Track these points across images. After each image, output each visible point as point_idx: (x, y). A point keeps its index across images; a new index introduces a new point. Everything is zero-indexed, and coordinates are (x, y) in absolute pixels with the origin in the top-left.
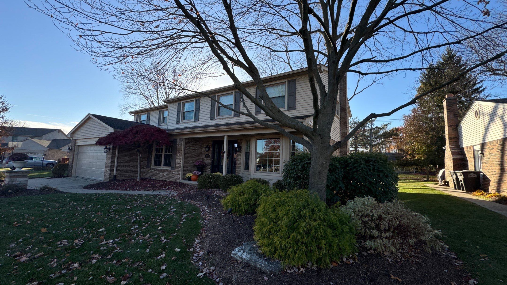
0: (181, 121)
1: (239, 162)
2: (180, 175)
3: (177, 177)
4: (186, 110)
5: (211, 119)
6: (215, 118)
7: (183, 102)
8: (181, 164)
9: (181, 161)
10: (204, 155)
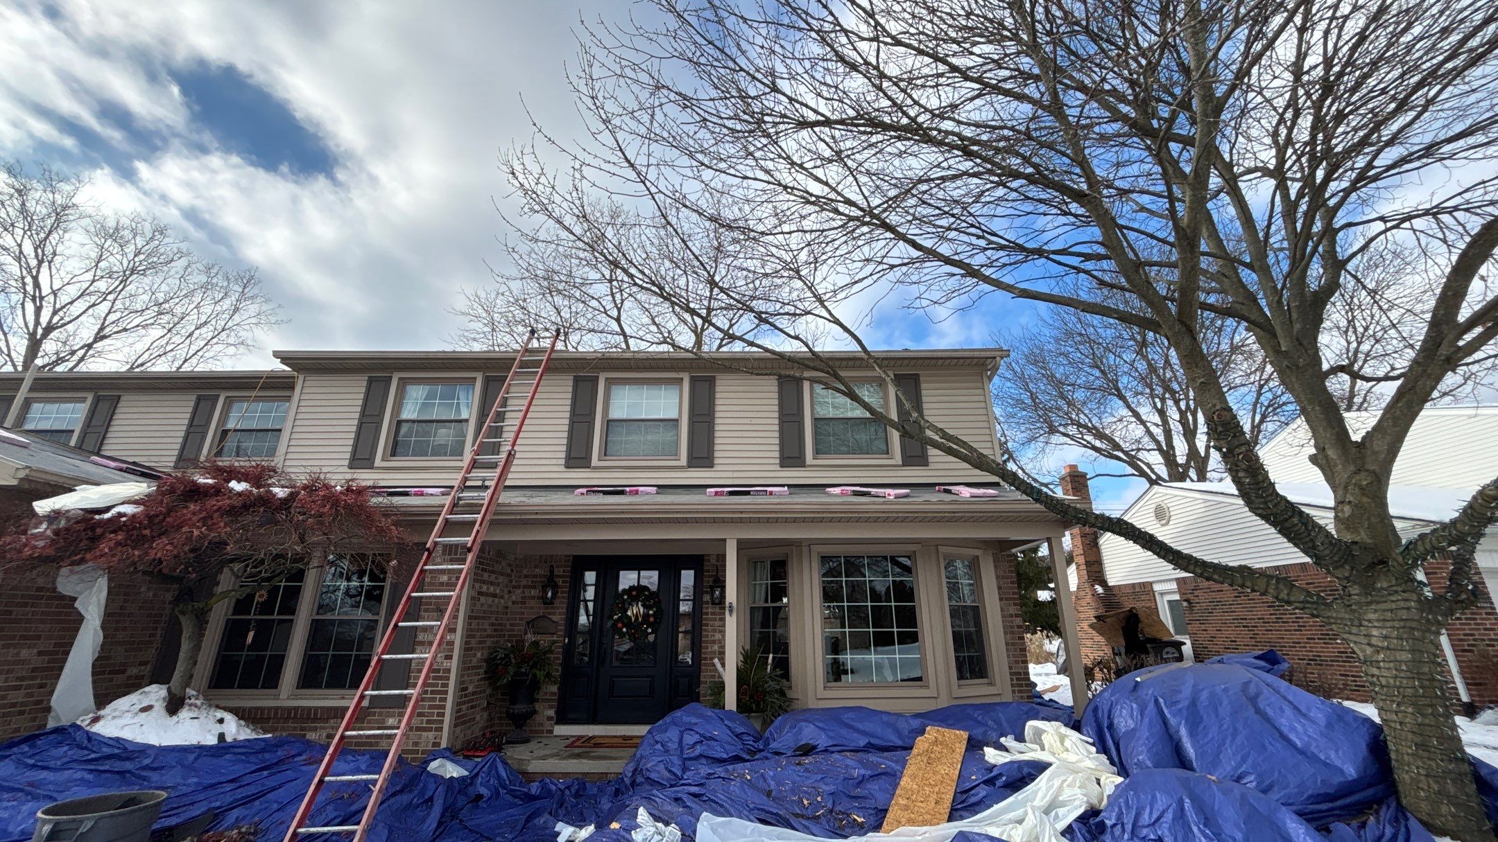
0: (383, 460)
1: (716, 647)
2: (441, 729)
3: (416, 744)
4: (409, 413)
5: (567, 466)
6: (595, 461)
7: (400, 379)
8: (449, 671)
9: (449, 657)
10: (521, 619)
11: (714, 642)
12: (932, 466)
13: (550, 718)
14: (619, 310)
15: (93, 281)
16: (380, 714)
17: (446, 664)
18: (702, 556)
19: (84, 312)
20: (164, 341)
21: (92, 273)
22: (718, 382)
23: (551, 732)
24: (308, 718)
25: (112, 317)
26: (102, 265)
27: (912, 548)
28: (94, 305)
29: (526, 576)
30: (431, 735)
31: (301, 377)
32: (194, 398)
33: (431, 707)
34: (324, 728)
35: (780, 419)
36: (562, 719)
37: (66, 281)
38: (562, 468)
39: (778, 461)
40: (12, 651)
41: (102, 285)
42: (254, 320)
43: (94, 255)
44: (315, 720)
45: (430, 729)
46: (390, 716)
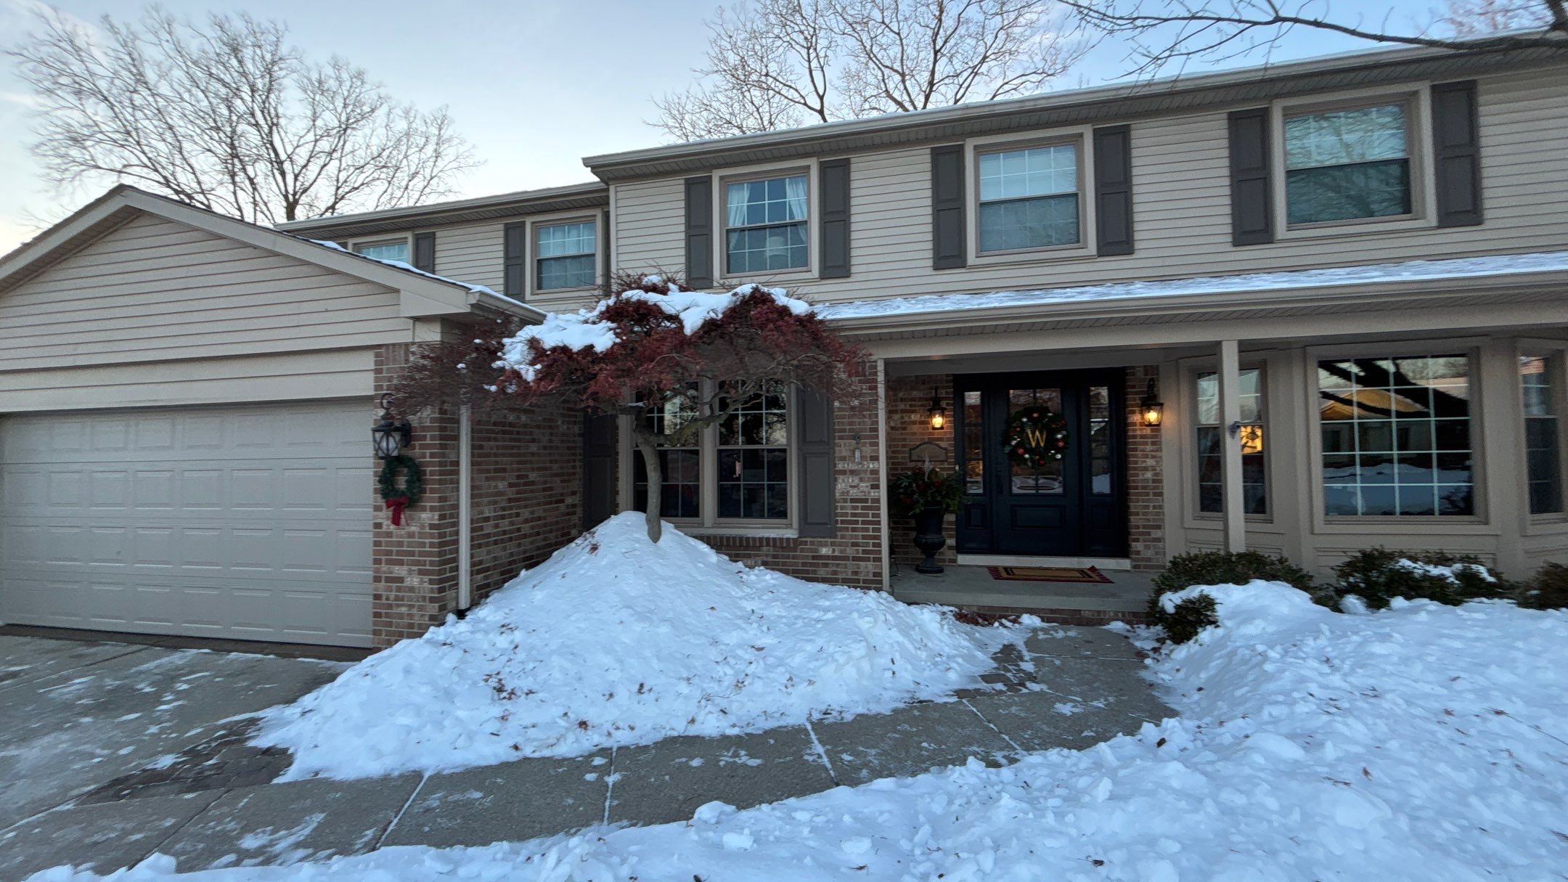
0: (721, 278)
2: (880, 560)
3: (856, 573)
4: (736, 221)
5: (936, 269)
6: (971, 258)
7: (722, 178)
8: (878, 501)
9: (876, 487)
10: (904, 446)
11: (1146, 469)
12: (1487, 225)
13: (950, 548)
14: (821, 98)
15: (316, 141)
16: (812, 543)
17: (873, 494)
18: (1124, 369)
19: (319, 174)
20: (387, 196)
21: (312, 133)
22: (1134, 134)
23: (955, 561)
24: (741, 545)
25: (343, 176)
26: (319, 123)
27: (1474, 342)
28: (325, 165)
29: (902, 400)
30: (870, 565)
31: (612, 188)
32: (501, 227)
33: (864, 538)
34: (758, 555)
35: (1232, 176)
36: (961, 549)
37: (295, 144)
38: (930, 271)
39: (1229, 239)
40: (493, 483)
41: (325, 145)
42: (455, 164)
43: (309, 113)
44: (747, 547)
45: (868, 560)
46: (826, 545)
